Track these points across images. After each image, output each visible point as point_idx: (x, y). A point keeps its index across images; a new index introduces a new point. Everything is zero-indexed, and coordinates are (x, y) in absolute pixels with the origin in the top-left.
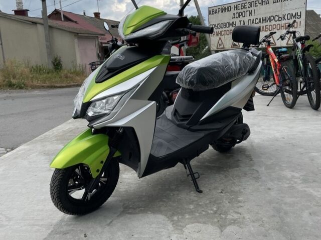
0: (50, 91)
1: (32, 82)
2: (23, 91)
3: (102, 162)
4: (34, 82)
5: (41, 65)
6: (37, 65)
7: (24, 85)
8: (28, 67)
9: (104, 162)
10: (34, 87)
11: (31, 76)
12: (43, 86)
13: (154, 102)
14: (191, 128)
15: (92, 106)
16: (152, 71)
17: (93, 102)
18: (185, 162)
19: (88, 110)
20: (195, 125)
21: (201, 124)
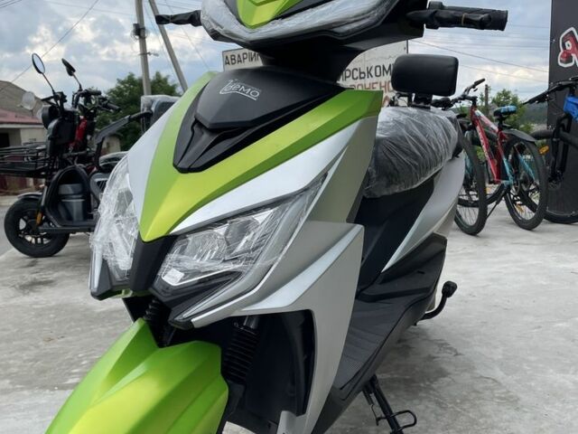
13: (359, 228)
14: (364, 292)
15: (177, 249)
16: (350, 136)
17: (183, 235)
18: (371, 387)
19: (165, 266)
20: (372, 284)
21: (384, 281)
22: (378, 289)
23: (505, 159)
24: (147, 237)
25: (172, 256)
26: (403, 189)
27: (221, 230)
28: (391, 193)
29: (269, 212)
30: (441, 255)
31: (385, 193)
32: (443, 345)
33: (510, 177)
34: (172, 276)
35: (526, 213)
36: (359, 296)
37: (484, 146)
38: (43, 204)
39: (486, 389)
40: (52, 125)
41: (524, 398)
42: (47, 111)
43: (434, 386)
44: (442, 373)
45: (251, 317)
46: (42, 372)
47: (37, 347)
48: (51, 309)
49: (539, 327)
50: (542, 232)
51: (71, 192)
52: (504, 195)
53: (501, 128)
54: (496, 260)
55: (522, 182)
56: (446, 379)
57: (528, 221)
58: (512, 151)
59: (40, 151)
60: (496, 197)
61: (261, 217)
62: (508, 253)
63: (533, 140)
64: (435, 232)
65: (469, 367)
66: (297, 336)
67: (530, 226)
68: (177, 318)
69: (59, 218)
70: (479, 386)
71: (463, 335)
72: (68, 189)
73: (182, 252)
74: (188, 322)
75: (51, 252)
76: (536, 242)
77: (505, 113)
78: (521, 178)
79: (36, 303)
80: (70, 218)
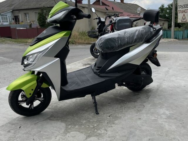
0: (87, 46)
1: (79, 40)
2: (74, 45)
3: (32, 90)
4: (80, 40)
5: (85, 31)
6: (83, 31)
7: (75, 42)
8: (78, 32)
9: (34, 90)
10: (80, 44)
11: (79, 37)
12: (84, 43)
19: (24, 61)
20: (103, 73)
73: (26, 59)
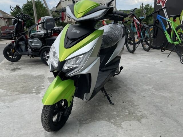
9: (73, 97)
13: (99, 58)
14: (102, 69)
15: (66, 63)
16: (97, 39)
17: (67, 60)
18: (103, 89)
19: (64, 66)
20: (103, 68)
21: (106, 67)
22: (104, 69)
23: (141, 32)
24: (61, 61)
25: (65, 64)
26: (110, 47)
27: (74, 59)
28: (107, 47)
29: (83, 56)
30: (119, 61)
31: (106, 48)
32: (121, 81)
33: (142, 37)
34: (65, 68)
35: (147, 47)
36: (100, 70)
37: (136, 28)
38: (14, 47)
39: (129, 90)
40: (16, 25)
41: (137, 91)
42: (14, 21)
43: (118, 90)
44: (120, 87)
45: (79, 75)
46: (26, 90)
47: (22, 84)
48: (22, 75)
49: (144, 76)
50: (150, 52)
51: (22, 44)
52: (141, 42)
53: (140, 23)
54: (137, 60)
55: (145, 38)
56: (121, 88)
57: (147, 49)
58: (143, 30)
59: (12, 32)
60: (139, 43)
61: (81, 57)
62: (140, 58)
63: (148, 27)
64: (118, 55)
65: (126, 86)
66: (88, 78)
67: (147, 50)
68: (67, 75)
69: (19, 51)
70: (128, 90)
71: (126, 79)
72: (21, 43)
73: (67, 63)
74: (69, 76)
75: (17, 60)
76: (148, 55)
77: (141, 19)
78: (145, 37)
79: (18, 74)
80: (22, 51)
